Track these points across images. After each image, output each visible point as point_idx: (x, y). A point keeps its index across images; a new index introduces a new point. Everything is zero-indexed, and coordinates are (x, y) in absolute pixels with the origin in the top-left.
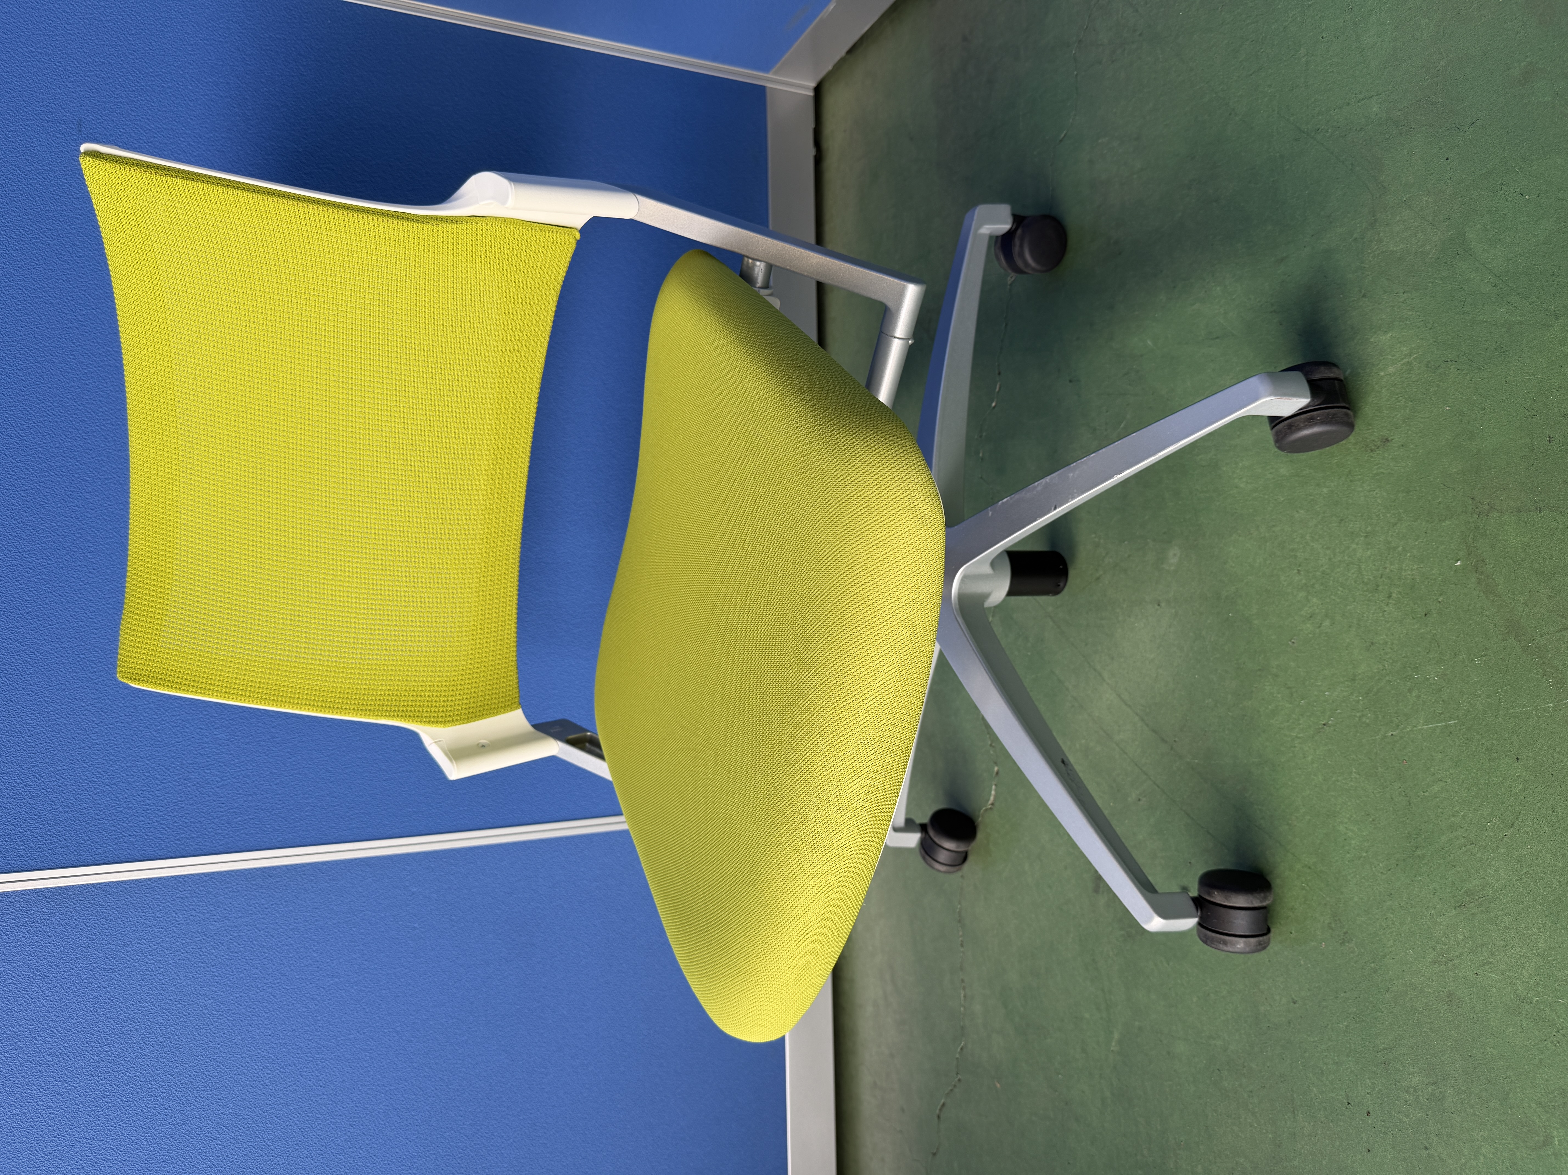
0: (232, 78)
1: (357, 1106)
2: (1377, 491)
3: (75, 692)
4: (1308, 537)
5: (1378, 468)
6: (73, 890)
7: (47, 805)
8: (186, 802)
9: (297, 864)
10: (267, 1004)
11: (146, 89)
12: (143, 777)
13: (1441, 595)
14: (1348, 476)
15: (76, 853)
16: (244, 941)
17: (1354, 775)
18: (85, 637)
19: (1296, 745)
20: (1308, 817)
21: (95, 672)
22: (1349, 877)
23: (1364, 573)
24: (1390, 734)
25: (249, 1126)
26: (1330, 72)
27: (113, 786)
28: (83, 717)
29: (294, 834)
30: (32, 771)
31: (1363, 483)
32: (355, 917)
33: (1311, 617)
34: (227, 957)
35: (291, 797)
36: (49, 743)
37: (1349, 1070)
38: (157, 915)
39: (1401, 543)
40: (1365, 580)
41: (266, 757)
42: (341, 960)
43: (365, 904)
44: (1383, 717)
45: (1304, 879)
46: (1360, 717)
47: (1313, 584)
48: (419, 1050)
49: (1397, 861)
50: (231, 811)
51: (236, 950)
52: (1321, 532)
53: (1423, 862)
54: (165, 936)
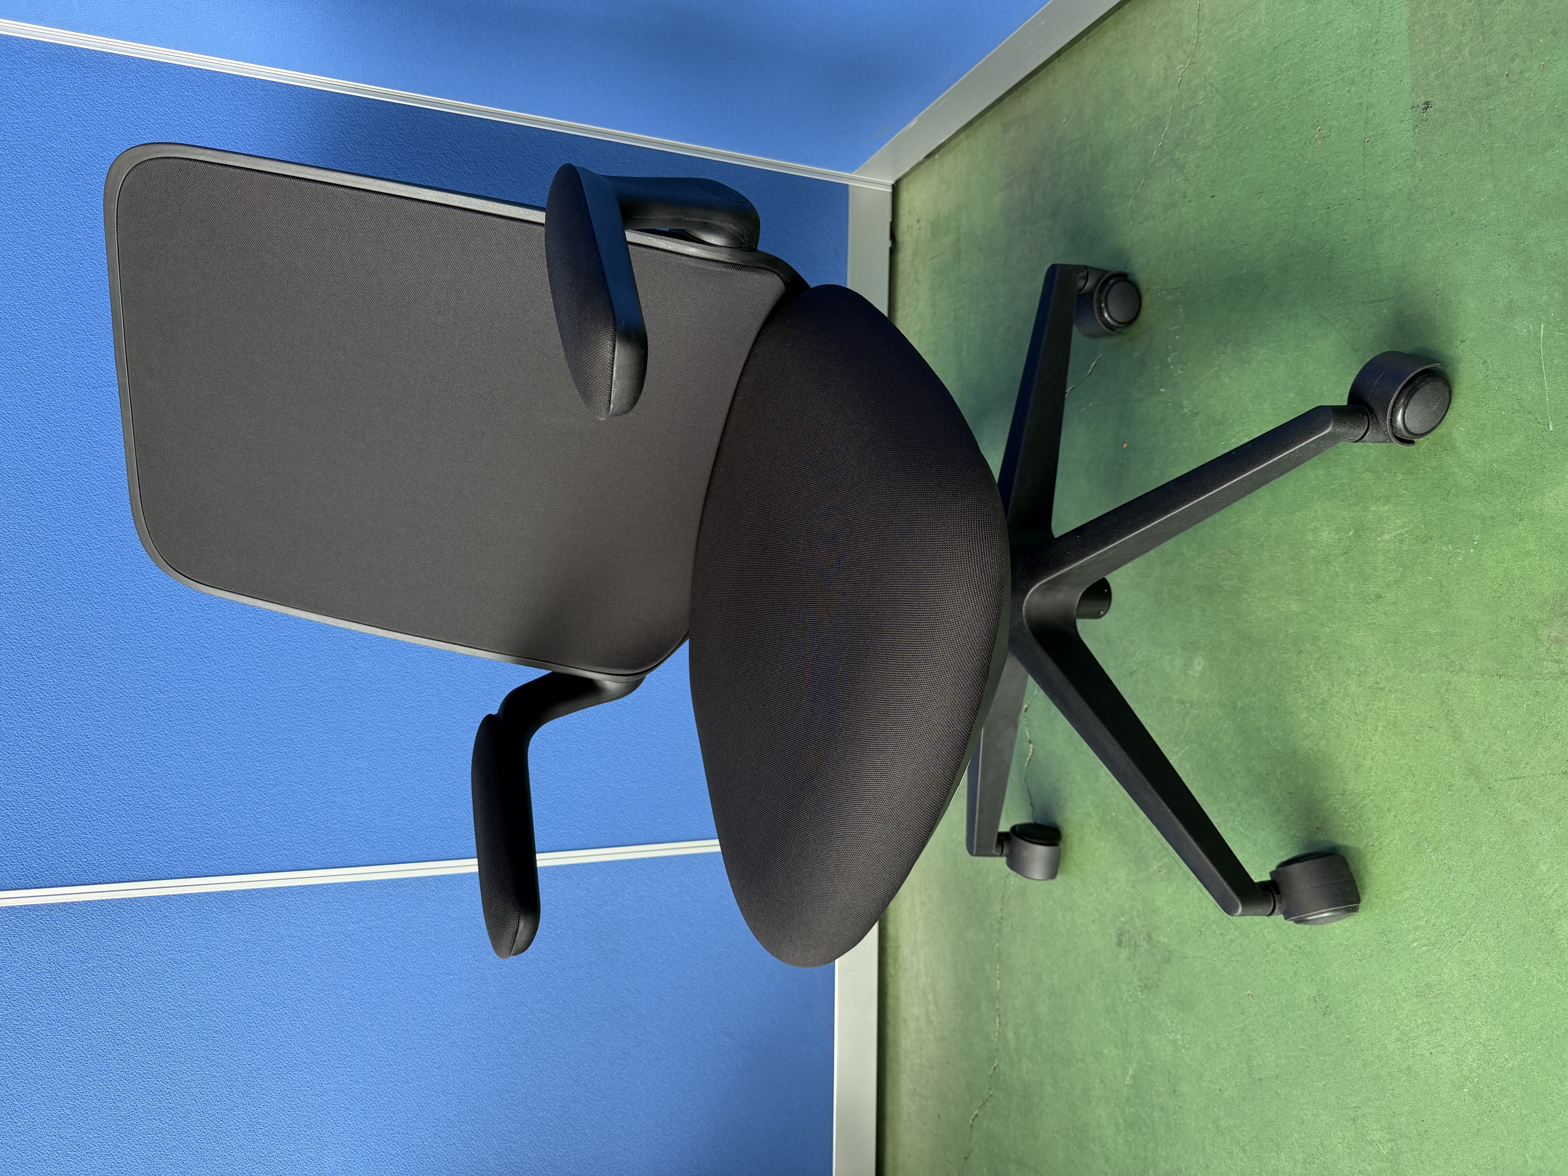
1: (465, 1086)
3: (243, 726)
8: (331, 822)
10: (393, 996)
12: (297, 800)
21: (260, 709)
25: (376, 1099)
27: (272, 807)
28: (249, 747)
30: (207, 792)
34: (362, 954)
38: (306, 916)
41: (398, 784)
42: (456, 960)
48: (518, 1040)
50: (368, 830)
51: (369, 949)
54: (311, 935)
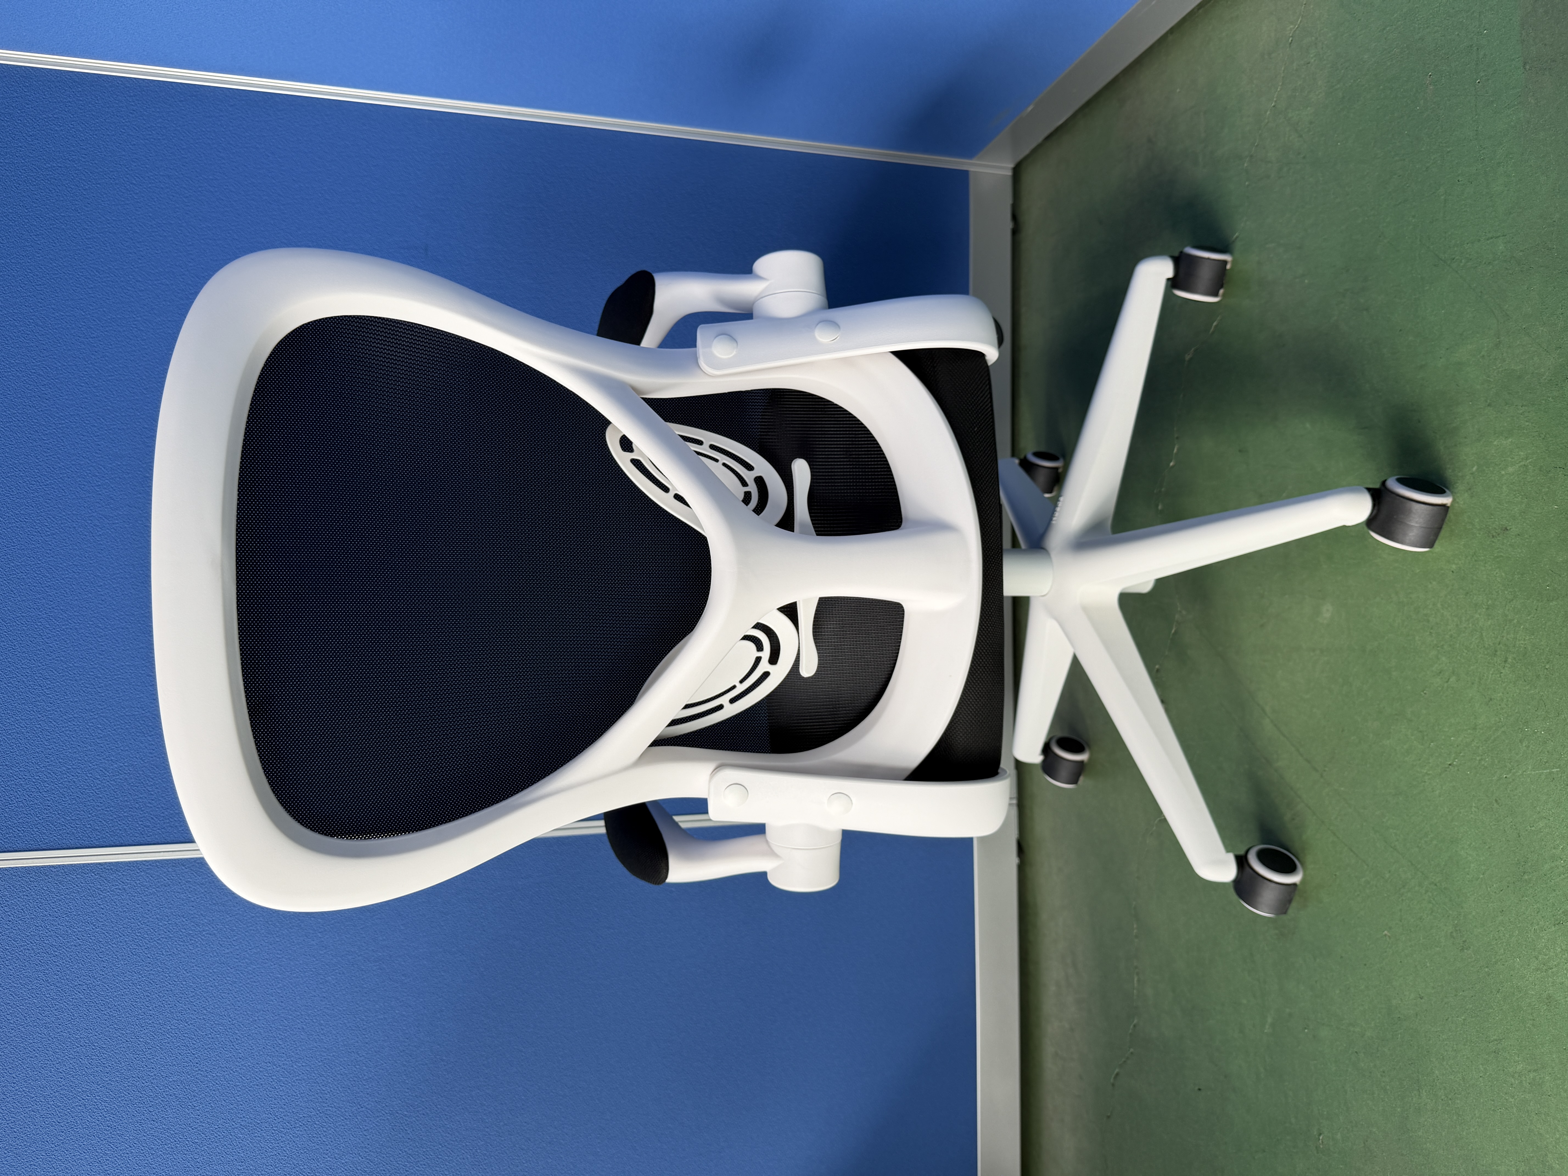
2: (1497, 571)
4: (1439, 605)
5: (1498, 552)
13: (1548, 663)
14: (1473, 556)
17: (1474, 809)
19: (1426, 780)
20: (1435, 842)
22: (1468, 895)
23: (1485, 639)
24: (1505, 776)
26: (1465, 211)
31: (1485, 563)
33: (1440, 673)
37: (1465, 1057)
39: (1517, 616)
40: (1486, 646)
44: (1499, 762)
45: (1430, 894)
46: (1480, 760)
47: (1443, 645)
49: (1508, 883)
52: (1449, 602)
53: (1530, 885)
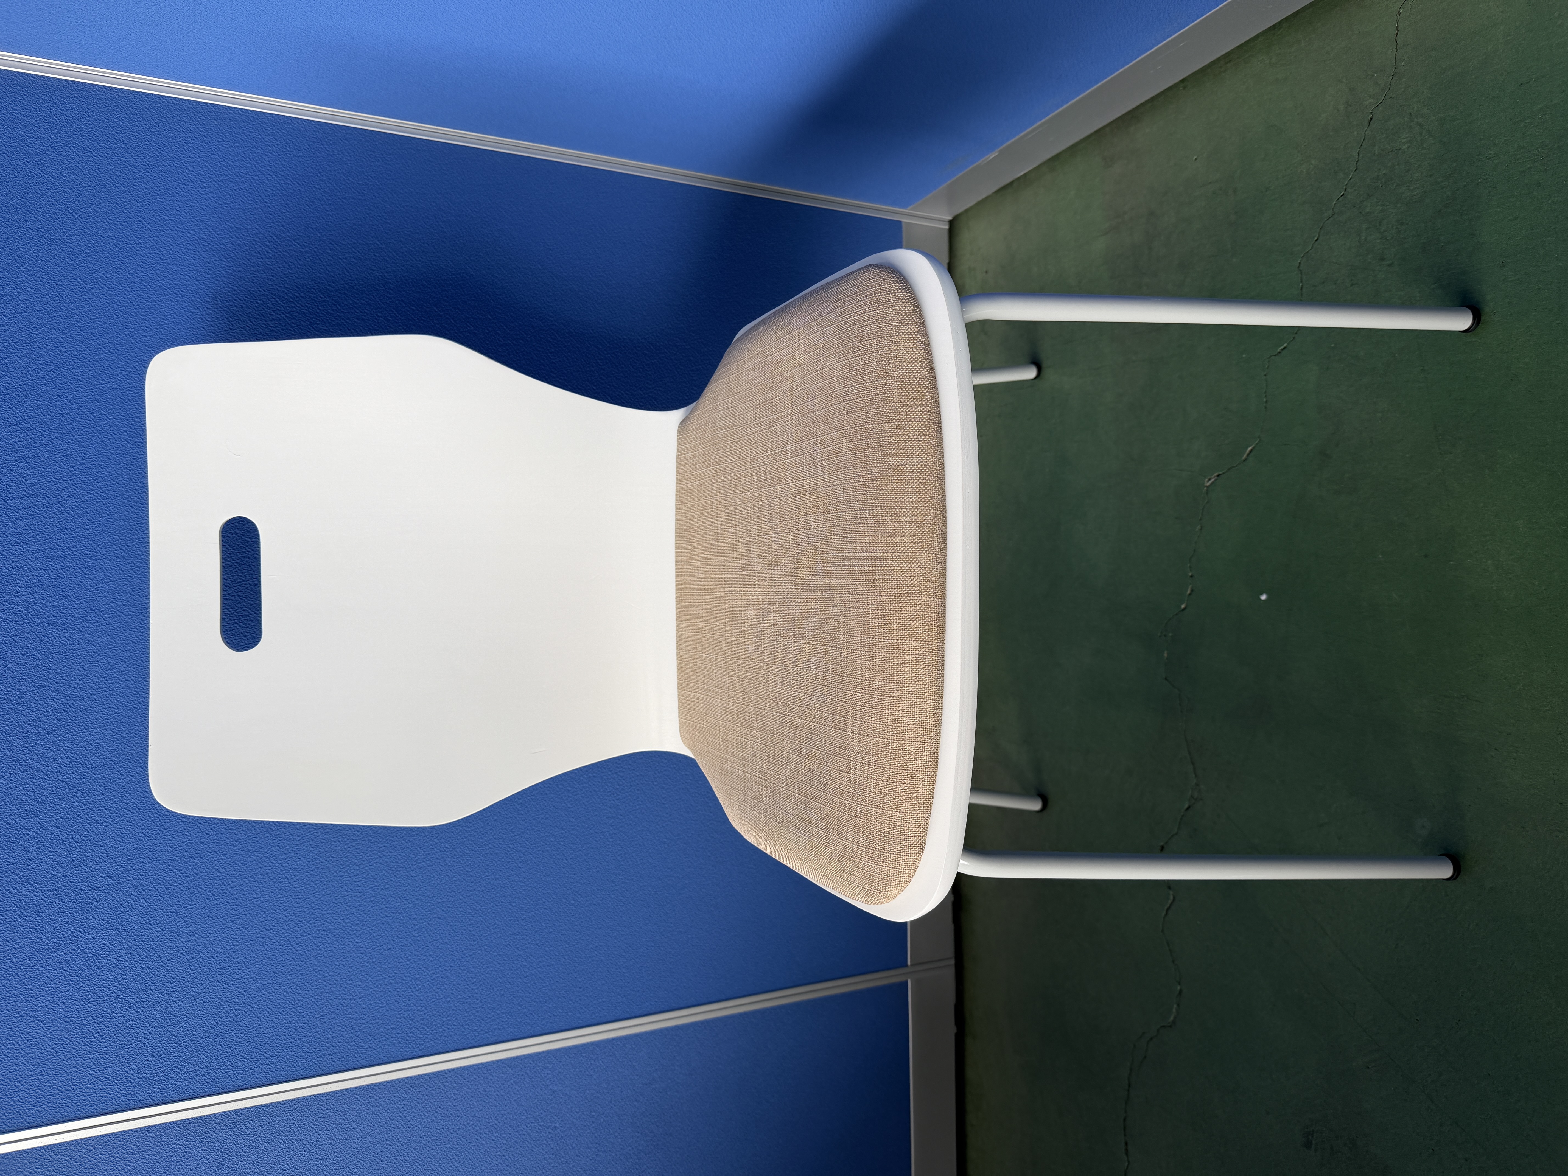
0: (371, 239)
6: (215, 1119)
7: (187, 1031)
9: (439, 1072)
11: (284, 255)
15: (217, 1080)
16: (387, 1157)
18: (225, 849)
29: (436, 1041)
32: (496, 1122)
35: (433, 1002)
36: (190, 966)
43: (507, 1108)
50: (373, 1022)
